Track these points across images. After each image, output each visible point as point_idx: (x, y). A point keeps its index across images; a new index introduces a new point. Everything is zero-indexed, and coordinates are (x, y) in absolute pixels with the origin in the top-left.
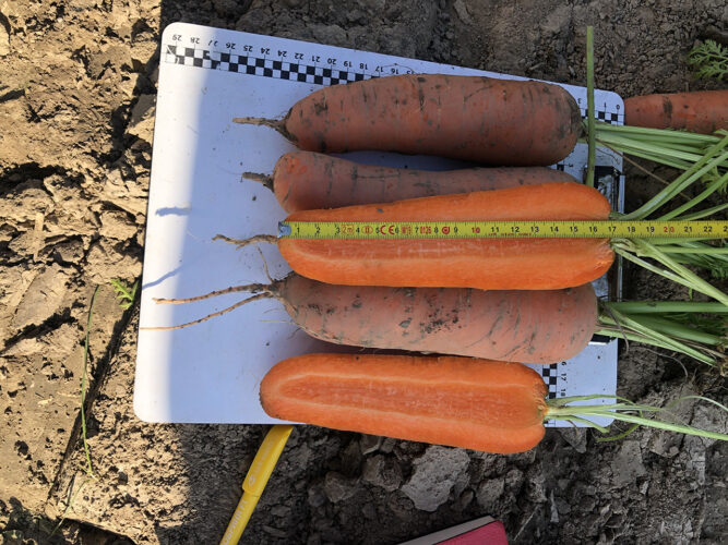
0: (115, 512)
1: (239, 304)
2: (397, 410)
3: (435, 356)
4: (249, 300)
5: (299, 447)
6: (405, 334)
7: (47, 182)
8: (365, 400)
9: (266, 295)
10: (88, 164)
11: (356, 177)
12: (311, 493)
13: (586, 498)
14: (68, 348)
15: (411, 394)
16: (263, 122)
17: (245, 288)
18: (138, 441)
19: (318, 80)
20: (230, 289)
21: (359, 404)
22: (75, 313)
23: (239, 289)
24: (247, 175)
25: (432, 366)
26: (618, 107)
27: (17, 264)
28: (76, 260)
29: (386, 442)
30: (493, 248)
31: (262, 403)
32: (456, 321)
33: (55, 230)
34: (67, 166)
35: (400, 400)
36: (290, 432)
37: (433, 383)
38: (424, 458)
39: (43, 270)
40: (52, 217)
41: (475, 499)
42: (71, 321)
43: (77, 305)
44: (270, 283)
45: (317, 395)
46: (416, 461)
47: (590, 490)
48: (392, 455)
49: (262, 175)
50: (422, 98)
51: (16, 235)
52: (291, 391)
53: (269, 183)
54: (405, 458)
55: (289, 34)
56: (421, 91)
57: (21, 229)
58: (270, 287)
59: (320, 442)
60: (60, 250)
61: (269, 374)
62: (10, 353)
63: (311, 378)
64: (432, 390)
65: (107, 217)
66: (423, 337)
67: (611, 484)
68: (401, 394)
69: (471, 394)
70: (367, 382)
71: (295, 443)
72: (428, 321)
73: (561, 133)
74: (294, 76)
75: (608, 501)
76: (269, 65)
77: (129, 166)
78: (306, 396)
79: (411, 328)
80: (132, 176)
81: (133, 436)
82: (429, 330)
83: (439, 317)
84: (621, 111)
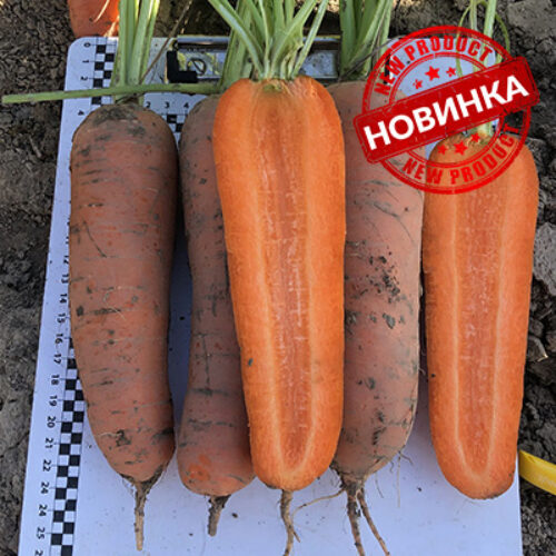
1: (375, 532)
2: (494, 322)
3: (423, 278)
4: (369, 520)
5: (542, 440)
6: (402, 320)
8: (484, 365)
9: (361, 498)
11: (208, 391)
15: (472, 306)
16: (139, 512)
17: (355, 526)
19: (77, 438)
20: (358, 544)
21: (490, 371)
23: (356, 534)
24: (212, 530)
25: (435, 281)
26: (87, 45)
29: (532, 331)
30: (295, 224)
31: (496, 495)
32: (383, 260)
35: (481, 319)
36: (526, 454)
37: (457, 279)
38: (547, 282)
44: (345, 493)
45: (482, 425)
46: (553, 292)
48: (545, 321)
49: (212, 510)
50: (105, 311)
52: (478, 458)
53: (220, 501)
54: (548, 305)
55: (16, 479)
56: (96, 313)
58: (351, 493)
59: (535, 412)
61: (460, 489)
63: (462, 434)
64: (466, 278)
66: (404, 298)
68: (474, 319)
69: (468, 230)
70: (462, 362)
71: (538, 445)
72: (386, 294)
73: (138, 132)
74: (73, 472)
76: (61, 505)
78: (484, 441)
79: (394, 314)
82: (395, 291)
83: (380, 280)
84: (92, 40)
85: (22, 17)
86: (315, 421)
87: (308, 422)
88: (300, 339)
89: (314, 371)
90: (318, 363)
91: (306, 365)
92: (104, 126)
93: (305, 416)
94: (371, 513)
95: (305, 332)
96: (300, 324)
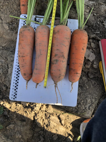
1: (58, 89)
20: (56, 91)
22: (58, 115)
27: (49, 124)
28: (49, 115)
33: (44, 118)
34: (33, 116)
39: (50, 120)
49: (36, 85)
56: (22, 57)
60: (47, 117)
65: (42, 109)
67: (94, 21)
74: (18, 78)
75: (97, 22)
76: (16, 82)
77: (34, 106)
84: (24, 15)
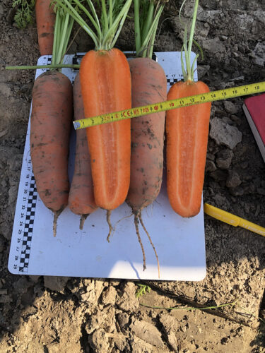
0: (253, 290)
1: (144, 229)
2: (193, 151)
3: (166, 134)
4: (142, 225)
5: (215, 201)
7: (89, 332)
9: (140, 216)
10: (80, 312)
11: (80, 174)
12: (237, 194)
13: (231, 64)
14: (172, 318)
15: (185, 145)
16: (55, 222)
17: (137, 226)
18: (216, 280)
19: (35, 198)
20: (137, 233)
22: (154, 316)
23: (137, 229)
24: (81, 228)
25: (171, 135)
26: (45, 58)
27: (131, 346)
28: (128, 316)
29: (210, 158)
30: (111, 106)
31: (193, 216)
32: (147, 122)
33: (113, 327)
34: (81, 322)
35: (188, 150)
36: (207, 205)
37: (179, 135)
38: (216, 139)
39: (133, 332)
40: (107, 329)
41: (235, 114)
42: (158, 317)
43: (150, 315)
45: (188, 190)
46: (218, 143)
47: (227, 62)
49: (81, 220)
50: (41, 144)
51: (116, 347)
52: (186, 202)
53: (85, 216)
54: (217, 149)
56: (38, 145)
57: (113, 345)
58: (136, 214)
59: (212, 190)
60: (123, 325)
61: (178, 213)
62: (176, 348)
64: (182, 134)
65: (106, 301)
66: (156, 138)
67: (224, 53)
68: (185, 150)
69: (184, 116)
70: (180, 166)
71: (213, 203)
73: (56, 79)
74: (33, 210)
75: (232, 53)
76: (28, 222)
77: (80, 290)
78: (188, 195)
79: (152, 144)
80: (85, 288)
81: (214, 283)
82: (153, 135)
83: (146, 131)
85: (24, 52)
86: (119, 183)
87: (117, 183)
88: (114, 151)
89: (119, 164)
90: (121, 161)
91: (116, 161)
92: (43, 77)
93: (115, 181)
94: (143, 222)
95: (115, 148)
96: (113, 146)
